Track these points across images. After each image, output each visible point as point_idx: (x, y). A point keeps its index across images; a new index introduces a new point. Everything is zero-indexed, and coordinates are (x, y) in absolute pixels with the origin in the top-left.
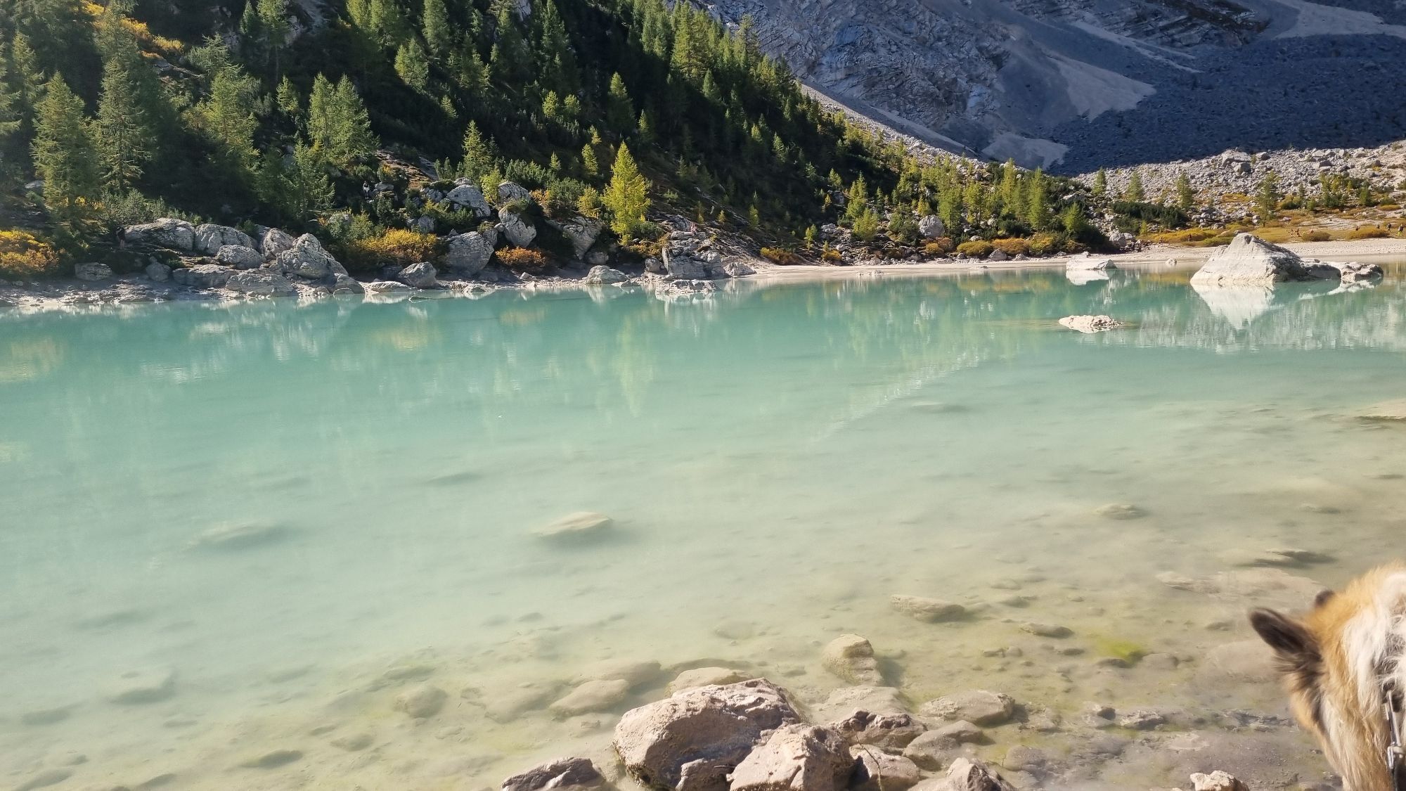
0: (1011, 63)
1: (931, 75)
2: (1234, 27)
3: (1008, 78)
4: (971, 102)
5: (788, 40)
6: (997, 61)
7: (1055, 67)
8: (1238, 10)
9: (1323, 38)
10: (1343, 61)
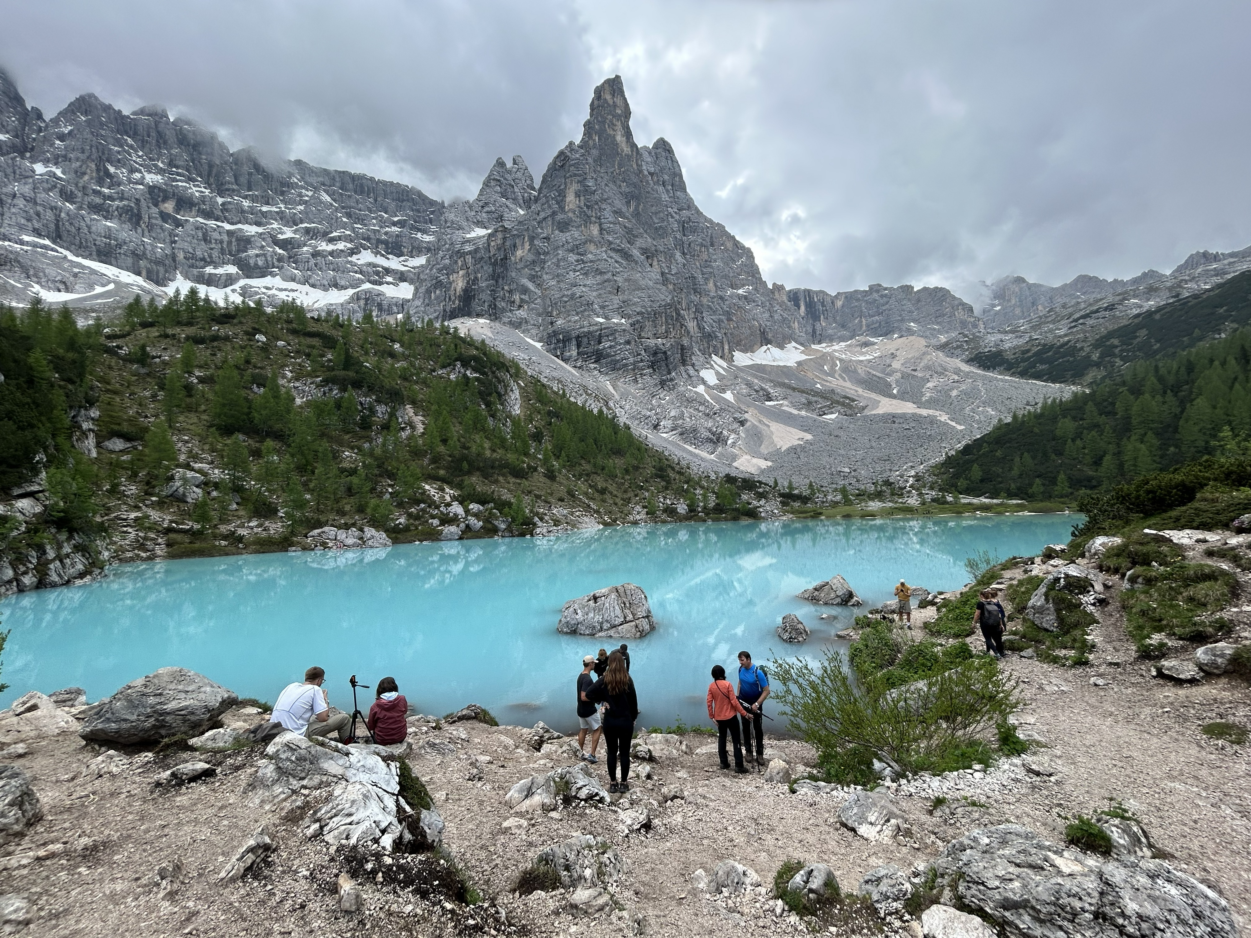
0: (748, 424)
1: (710, 430)
2: (851, 407)
3: (747, 431)
4: (729, 442)
5: (644, 416)
6: (742, 423)
7: (769, 426)
8: (854, 400)
9: (889, 414)
10: (896, 425)
